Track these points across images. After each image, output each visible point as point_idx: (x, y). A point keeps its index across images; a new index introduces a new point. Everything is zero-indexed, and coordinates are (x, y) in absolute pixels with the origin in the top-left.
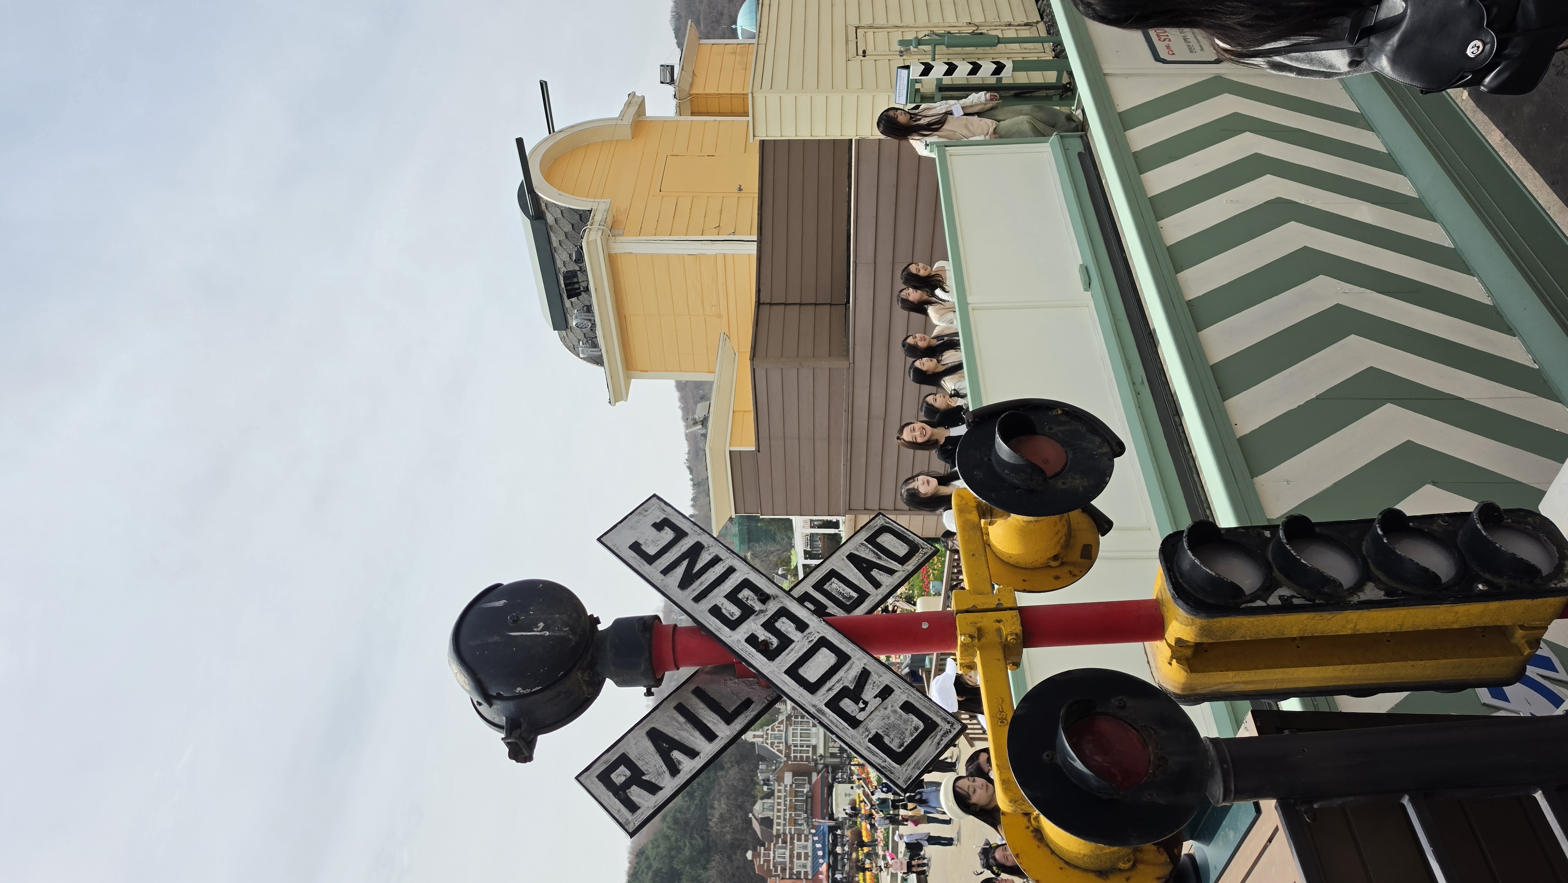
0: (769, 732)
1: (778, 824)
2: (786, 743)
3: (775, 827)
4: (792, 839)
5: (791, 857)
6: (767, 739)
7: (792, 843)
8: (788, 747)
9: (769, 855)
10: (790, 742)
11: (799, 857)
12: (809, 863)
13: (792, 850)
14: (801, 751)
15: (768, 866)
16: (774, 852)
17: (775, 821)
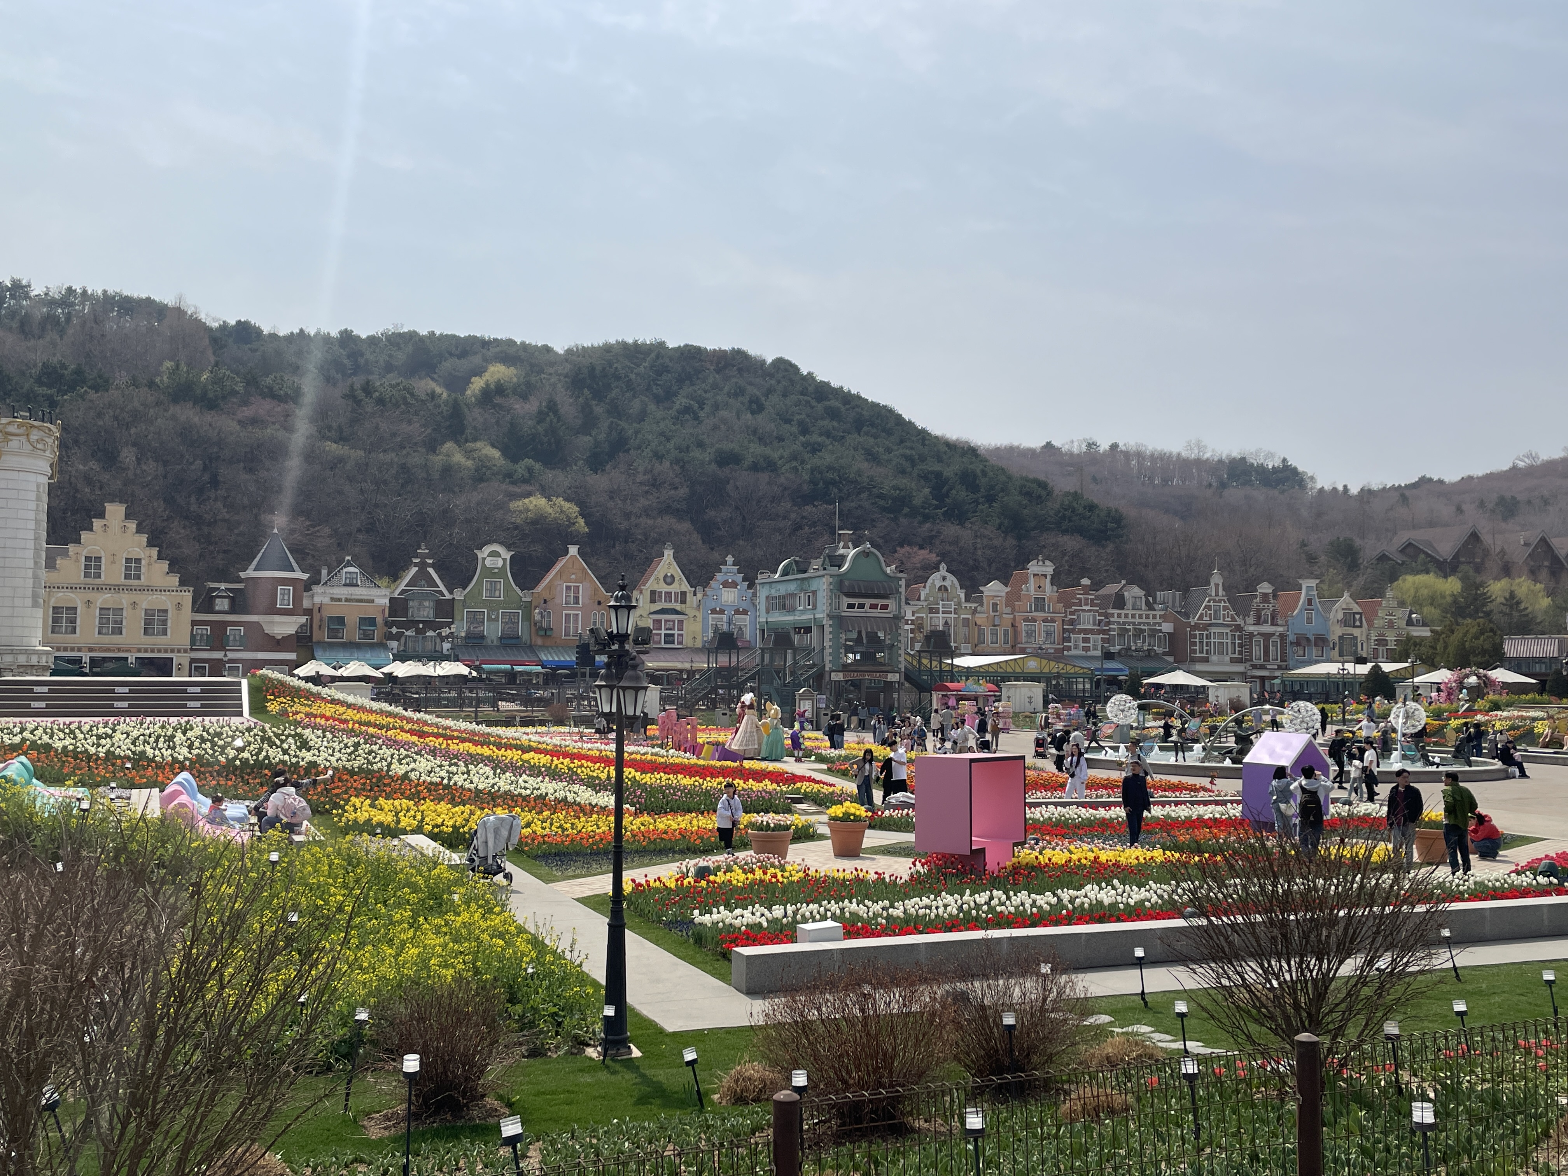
0: (1222, 604)
1: (1119, 616)
2: (1211, 625)
3: (1116, 612)
4: (1104, 632)
5: (1086, 631)
6: (1215, 601)
7: (1099, 632)
8: (1206, 627)
9: (1086, 604)
10: (1213, 630)
11: (1086, 640)
12: (1080, 652)
13: (1091, 631)
14: (1201, 643)
15: (1075, 604)
16: (1090, 611)
17: (1123, 612)
